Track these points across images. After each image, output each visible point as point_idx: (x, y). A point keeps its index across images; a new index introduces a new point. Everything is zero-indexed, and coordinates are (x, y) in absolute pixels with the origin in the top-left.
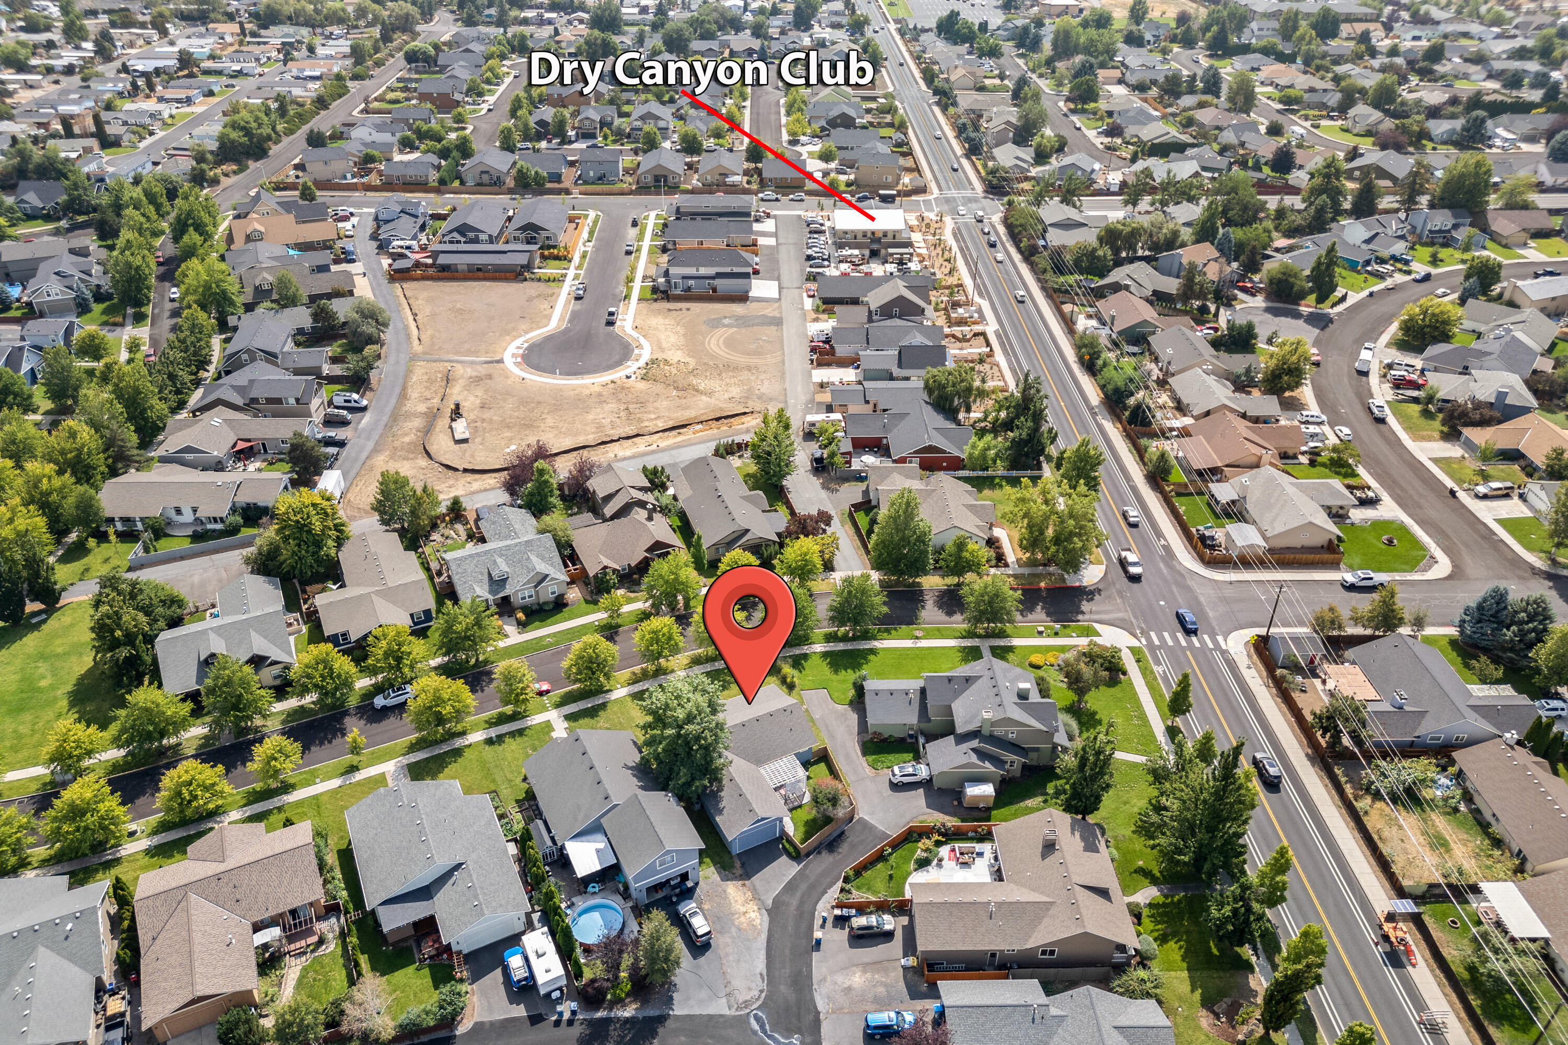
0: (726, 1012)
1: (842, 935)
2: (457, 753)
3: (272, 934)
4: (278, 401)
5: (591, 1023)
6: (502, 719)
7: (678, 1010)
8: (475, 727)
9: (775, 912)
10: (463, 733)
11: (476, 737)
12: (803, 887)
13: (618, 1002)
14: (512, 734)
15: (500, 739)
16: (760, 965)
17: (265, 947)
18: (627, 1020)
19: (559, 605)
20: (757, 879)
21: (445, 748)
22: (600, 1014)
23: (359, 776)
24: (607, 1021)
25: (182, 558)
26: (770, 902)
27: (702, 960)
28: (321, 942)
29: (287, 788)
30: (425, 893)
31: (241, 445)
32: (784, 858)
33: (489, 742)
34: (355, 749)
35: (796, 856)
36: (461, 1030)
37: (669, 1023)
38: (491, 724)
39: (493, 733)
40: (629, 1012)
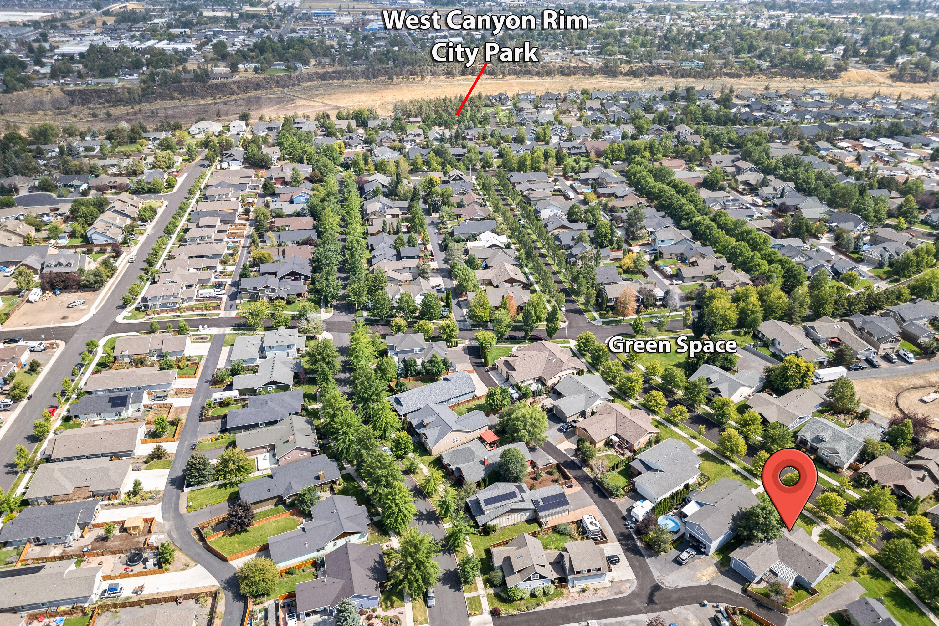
0: (655, 576)
1: (712, 614)
2: (722, 463)
3: (616, 439)
4: (871, 335)
5: (630, 534)
6: (750, 471)
7: (648, 560)
8: (737, 463)
9: (709, 587)
10: (733, 461)
11: (734, 466)
12: (730, 596)
13: (641, 540)
14: (743, 476)
15: (739, 473)
16: (682, 585)
17: (611, 440)
18: (636, 545)
19: (834, 469)
20: (723, 577)
21: (722, 459)
22: (634, 536)
23: (693, 441)
24: (633, 539)
25: (760, 357)
26: (714, 584)
27: (673, 564)
28: (623, 454)
29: (676, 424)
30: (649, 468)
31: (836, 340)
32: (741, 587)
33: (734, 471)
34: (700, 433)
35: (745, 591)
36: (611, 499)
37: (641, 558)
38: (745, 469)
39: (741, 471)
40: (639, 544)
